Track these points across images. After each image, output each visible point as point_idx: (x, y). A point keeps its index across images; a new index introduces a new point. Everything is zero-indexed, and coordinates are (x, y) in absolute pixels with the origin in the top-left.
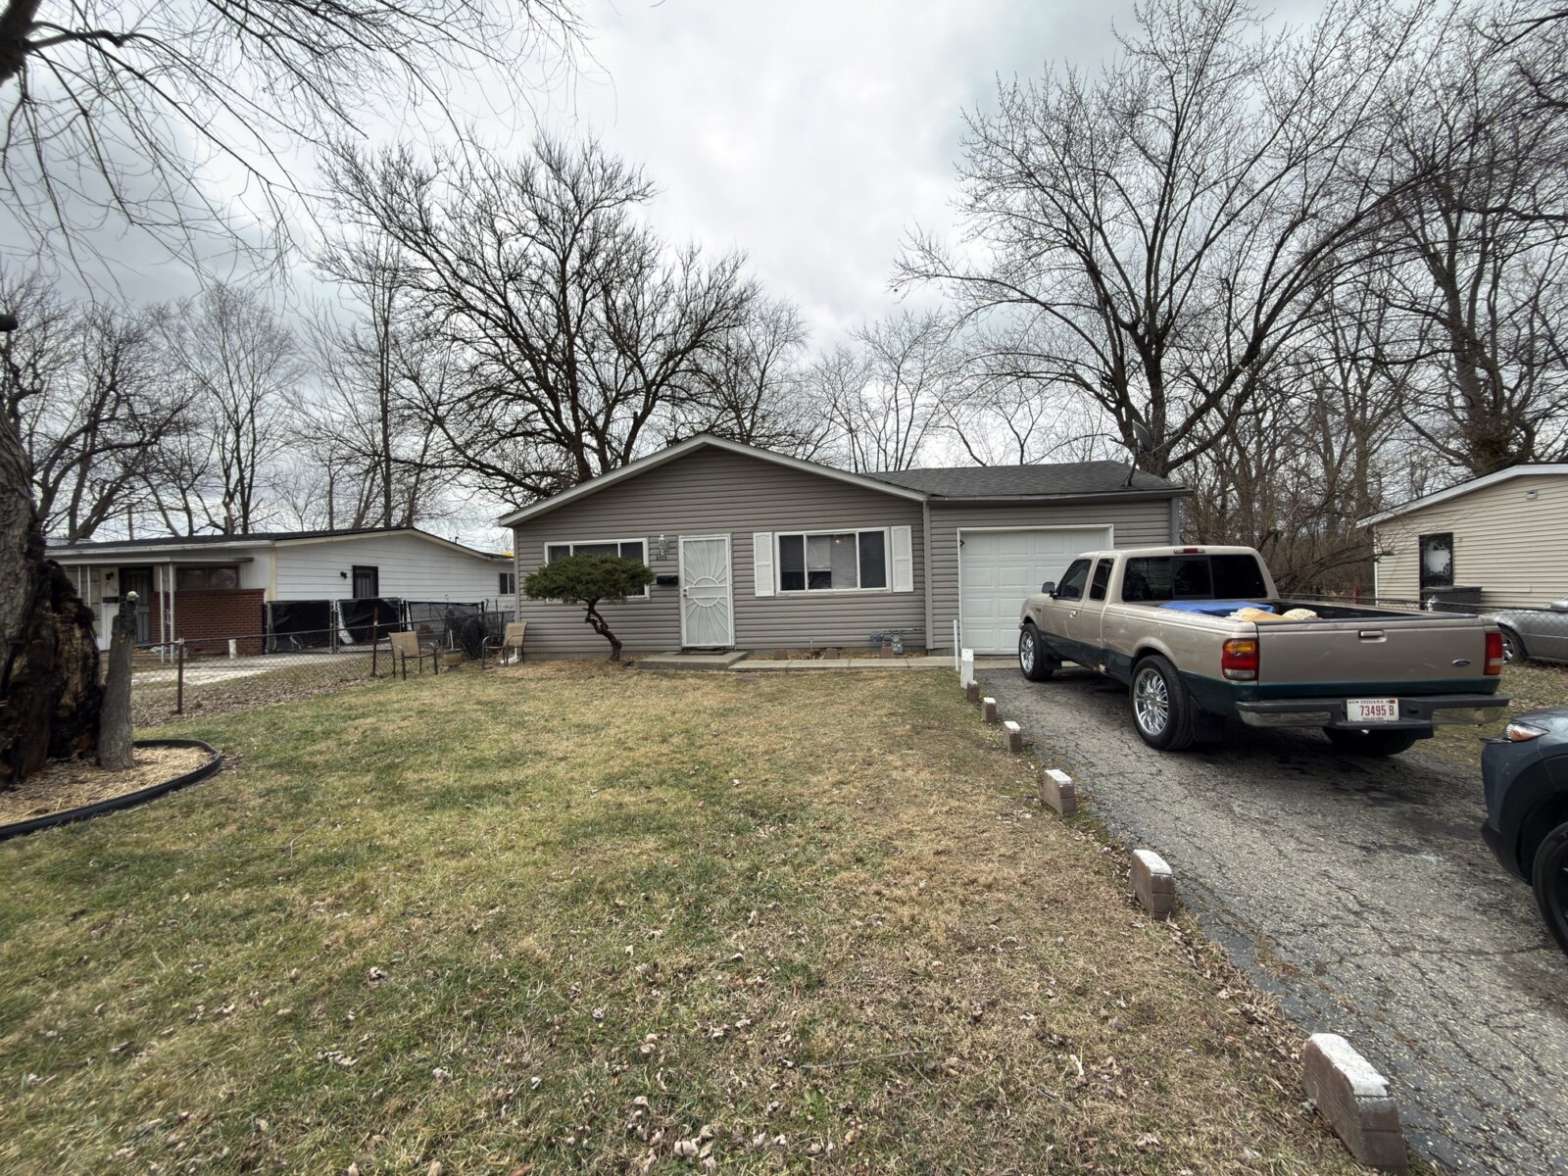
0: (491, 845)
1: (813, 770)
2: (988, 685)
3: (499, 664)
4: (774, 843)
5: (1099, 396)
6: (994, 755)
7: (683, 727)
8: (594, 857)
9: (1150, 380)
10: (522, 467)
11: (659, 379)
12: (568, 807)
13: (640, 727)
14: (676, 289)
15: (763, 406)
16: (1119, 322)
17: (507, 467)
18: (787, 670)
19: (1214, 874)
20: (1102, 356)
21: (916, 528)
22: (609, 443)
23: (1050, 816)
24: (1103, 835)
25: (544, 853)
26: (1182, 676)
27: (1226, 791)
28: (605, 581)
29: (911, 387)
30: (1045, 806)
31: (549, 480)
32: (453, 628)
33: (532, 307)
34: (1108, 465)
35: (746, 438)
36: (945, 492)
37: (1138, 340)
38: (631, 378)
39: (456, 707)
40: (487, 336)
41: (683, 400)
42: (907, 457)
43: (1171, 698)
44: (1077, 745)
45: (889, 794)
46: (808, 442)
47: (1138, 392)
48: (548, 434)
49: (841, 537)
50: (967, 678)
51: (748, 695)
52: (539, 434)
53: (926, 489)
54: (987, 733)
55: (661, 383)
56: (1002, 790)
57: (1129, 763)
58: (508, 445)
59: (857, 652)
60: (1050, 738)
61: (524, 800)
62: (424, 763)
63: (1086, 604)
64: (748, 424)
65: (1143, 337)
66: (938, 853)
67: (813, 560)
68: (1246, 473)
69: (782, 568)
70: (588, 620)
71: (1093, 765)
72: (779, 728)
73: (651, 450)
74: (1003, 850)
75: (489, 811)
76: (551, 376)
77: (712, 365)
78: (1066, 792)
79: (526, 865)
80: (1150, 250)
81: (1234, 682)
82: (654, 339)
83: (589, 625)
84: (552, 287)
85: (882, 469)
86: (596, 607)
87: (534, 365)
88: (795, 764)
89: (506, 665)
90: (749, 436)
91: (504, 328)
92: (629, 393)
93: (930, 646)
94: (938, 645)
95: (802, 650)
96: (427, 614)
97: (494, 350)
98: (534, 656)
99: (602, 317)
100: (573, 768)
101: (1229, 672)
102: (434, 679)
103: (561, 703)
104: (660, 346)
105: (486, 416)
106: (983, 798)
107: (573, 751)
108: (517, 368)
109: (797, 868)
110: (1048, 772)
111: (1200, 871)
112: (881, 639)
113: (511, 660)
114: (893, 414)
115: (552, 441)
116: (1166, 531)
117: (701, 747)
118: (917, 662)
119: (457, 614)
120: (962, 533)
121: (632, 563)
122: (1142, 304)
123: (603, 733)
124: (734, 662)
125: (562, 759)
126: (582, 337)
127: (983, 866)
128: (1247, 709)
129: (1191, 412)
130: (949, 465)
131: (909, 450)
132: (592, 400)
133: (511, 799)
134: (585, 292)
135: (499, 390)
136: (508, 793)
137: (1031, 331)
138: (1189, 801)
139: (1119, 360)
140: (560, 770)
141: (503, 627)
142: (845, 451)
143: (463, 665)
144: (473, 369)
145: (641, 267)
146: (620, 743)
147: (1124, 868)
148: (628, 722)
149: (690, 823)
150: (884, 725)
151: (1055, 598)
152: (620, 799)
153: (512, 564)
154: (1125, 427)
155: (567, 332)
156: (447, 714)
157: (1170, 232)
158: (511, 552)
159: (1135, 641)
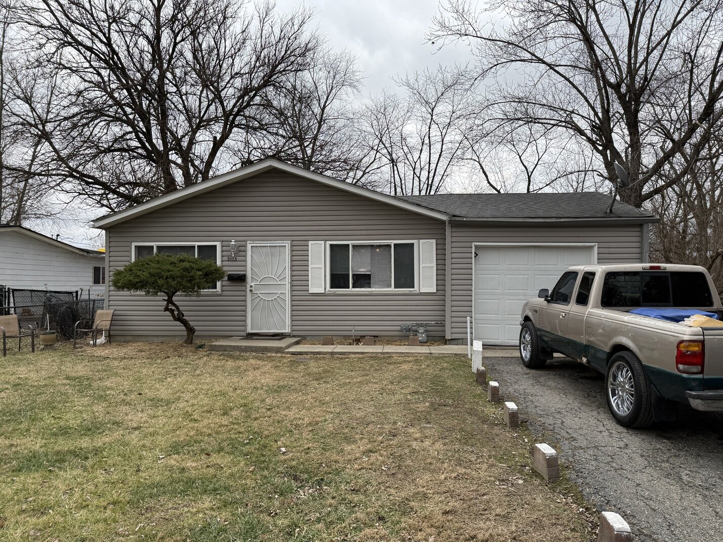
0: (68, 503)
1: (348, 440)
2: (494, 370)
3: (88, 345)
4: (311, 504)
5: (589, 140)
6: (496, 430)
7: (243, 401)
8: (157, 515)
9: (629, 129)
10: (118, 178)
11: (236, 109)
12: (138, 471)
13: (206, 401)
14: (253, 38)
15: (321, 137)
16: (607, 82)
17: (105, 177)
18: (332, 353)
19: (665, 531)
20: (593, 109)
21: (440, 242)
22: (192, 161)
23: (537, 482)
24: (579, 499)
25: (113, 511)
26: (646, 369)
27: (677, 461)
28: (182, 277)
29: (441, 126)
30: (535, 473)
31: (141, 189)
32: (50, 313)
33: (132, 45)
34: (595, 196)
35: (307, 163)
36: (464, 213)
37: (621, 97)
38: (212, 108)
39: (47, 382)
40: (91, 66)
41: (255, 129)
42: (436, 184)
43: (636, 386)
44: (562, 422)
45: (409, 462)
46: (357, 169)
47: (620, 139)
48: (140, 151)
49: (380, 246)
50: (477, 364)
51: (299, 375)
52: (133, 150)
53: (448, 211)
54: (491, 411)
55: (237, 114)
56: (501, 460)
57: (603, 438)
58: (107, 159)
59: (390, 340)
60: (541, 416)
61: (101, 465)
62: (14, 430)
63: (573, 308)
64: (309, 151)
65: (625, 95)
66: (446, 513)
67: (357, 265)
68: (702, 206)
69: (331, 270)
70: (166, 309)
71: (574, 439)
72: (322, 403)
73: (227, 169)
74: (498, 511)
75: (69, 474)
76: (145, 103)
77: (281, 101)
78: (551, 462)
79: (97, 521)
80: (632, 27)
81: (685, 375)
82: (232, 77)
83: (168, 313)
84: (148, 29)
85: (416, 193)
86: (174, 298)
87: (130, 94)
88: (333, 435)
89: (95, 345)
90: (310, 162)
91: (106, 62)
92: (211, 120)
93: (448, 337)
94: (455, 336)
95: (346, 337)
96: (29, 299)
97: (96, 78)
98: (119, 338)
99: (189, 56)
100: (145, 436)
101: (681, 367)
102: (31, 356)
103: (139, 379)
104: (238, 82)
105: (88, 133)
106: (485, 466)
107: (146, 422)
108: (116, 95)
109: (329, 524)
110: (538, 445)
111: (654, 529)
112: (409, 330)
113: (98, 341)
114: (426, 148)
115: (144, 157)
116: (638, 250)
117: (256, 419)
118: (437, 349)
119: (54, 300)
120: (476, 247)
121: (205, 263)
122: (624, 68)
123: (174, 406)
124: (289, 346)
125: (136, 429)
126: (172, 73)
127: (482, 525)
128: (695, 397)
129: (662, 154)
130: (470, 191)
131: (437, 179)
132: (179, 125)
133: (89, 463)
134: (176, 36)
135: (99, 112)
136: (87, 458)
137: (539, 86)
138: (648, 470)
139: (606, 111)
140: (134, 438)
141: (94, 312)
142: (387, 176)
143: (57, 345)
144: (79, 93)
145: (225, 18)
146: (187, 415)
147: (595, 526)
148: (195, 397)
149: (242, 485)
150: (409, 402)
151: (548, 301)
152: (184, 464)
153: (103, 259)
154: (608, 165)
155: (160, 67)
156: (38, 387)
157: (648, 14)
158: (103, 250)
159: (610, 340)
